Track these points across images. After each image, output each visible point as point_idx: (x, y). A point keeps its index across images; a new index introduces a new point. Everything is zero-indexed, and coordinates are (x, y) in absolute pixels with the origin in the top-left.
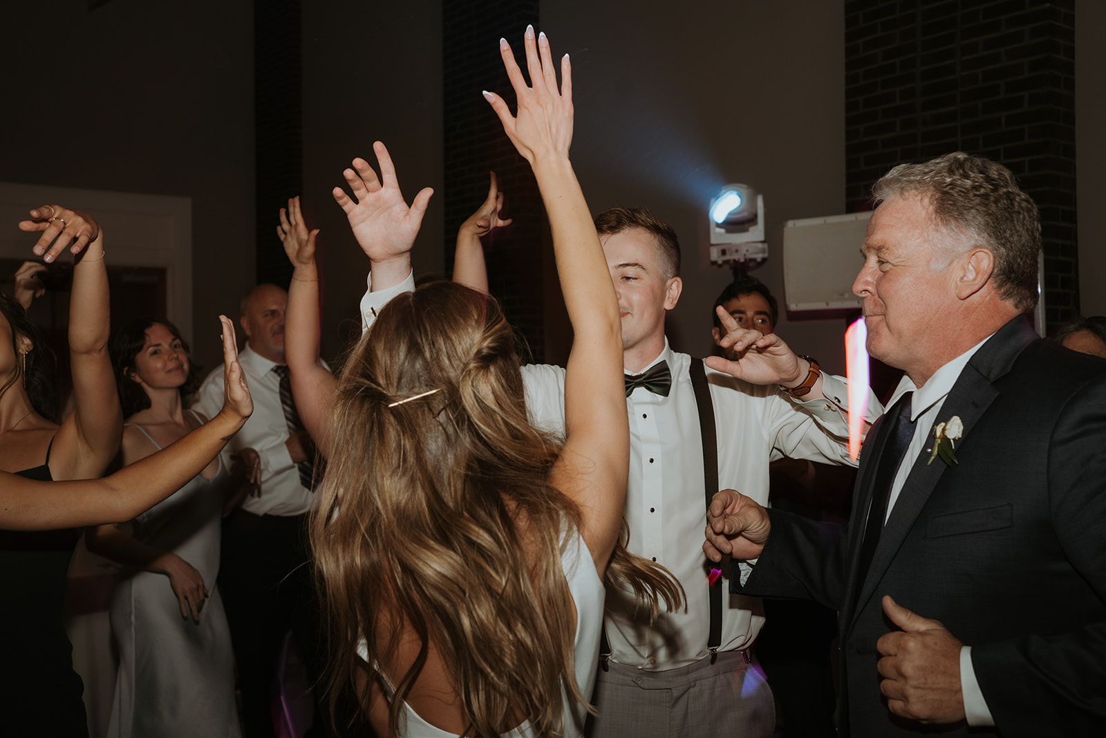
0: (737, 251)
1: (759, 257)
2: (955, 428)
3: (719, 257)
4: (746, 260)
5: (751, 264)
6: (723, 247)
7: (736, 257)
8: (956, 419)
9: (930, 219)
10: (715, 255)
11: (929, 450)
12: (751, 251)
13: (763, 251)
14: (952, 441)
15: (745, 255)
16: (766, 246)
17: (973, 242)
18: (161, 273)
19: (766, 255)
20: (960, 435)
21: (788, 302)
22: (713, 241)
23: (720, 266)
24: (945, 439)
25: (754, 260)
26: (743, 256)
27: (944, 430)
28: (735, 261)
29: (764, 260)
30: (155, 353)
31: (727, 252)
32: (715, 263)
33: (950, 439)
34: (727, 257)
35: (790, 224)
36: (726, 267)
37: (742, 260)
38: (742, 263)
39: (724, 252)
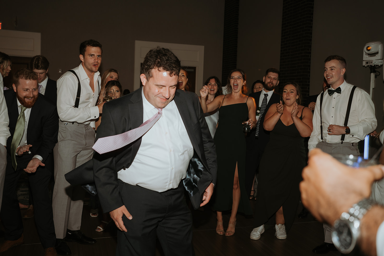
0: (371, 62)
3: (365, 64)
4: (375, 65)
5: (377, 67)
6: (367, 61)
7: (371, 64)
10: (364, 64)
12: (376, 62)
13: (381, 62)
18: (194, 68)
22: (364, 60)
23: (366, 67)
25: (378, 65)
26: (373, 64)
28: (371, 65)
29: (381, 65)
30: (210, 84)
32: (364, 66)
36: (368, 67)
38: (373, 66)
39: (367, 63)
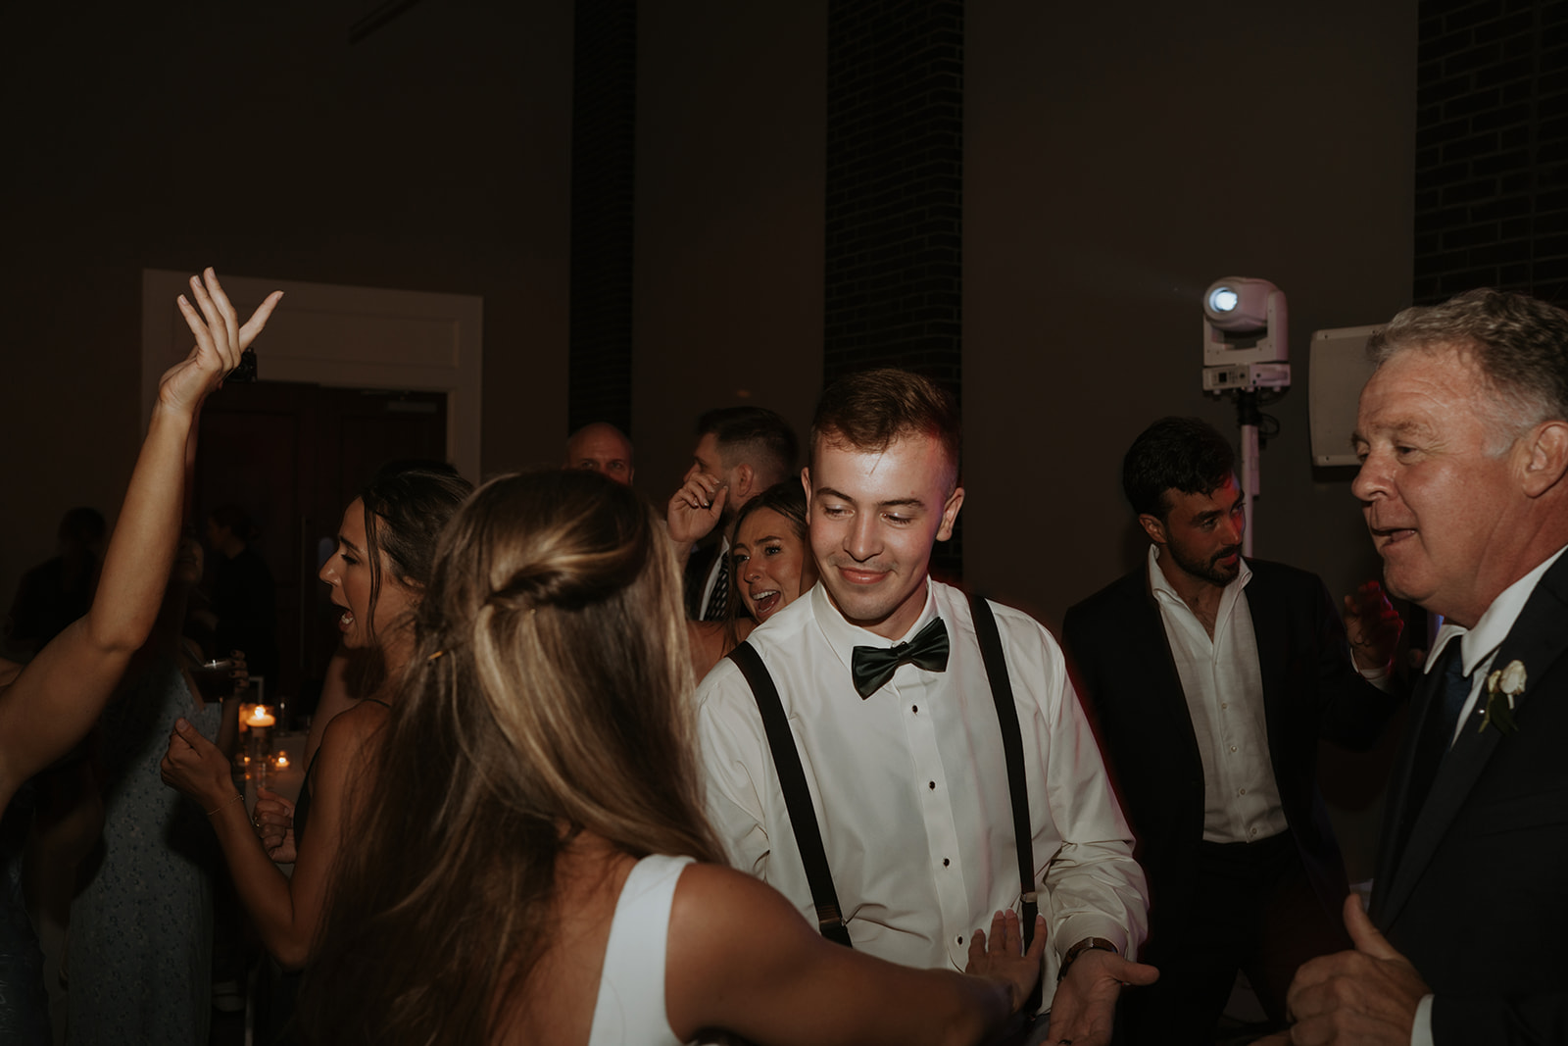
0: (1242, 376)
1: (1277, 385)
2: (1515, 678)
3: (1214, 385)
4: (1256, 389)
5: (1265, 396)
6: (1222, 370)
7: (1241, 384)
8: (1516, 666)
9: (1478, 381)
10: (1209, 381)
11: (1482, 711)
12: (1264, 375)
13: (1284, 376)
14: (1510, 698)
15: (1254, 382)
16: (1287, 368)
17: (1542, 413)
18: (440, 399)
19: (1287, 382)
20: (1522, 688)
21: (1314, 454)
22: (1207, 362)
23: (1217, 398)
24: (1501, 695)
25: (1270, 389)
26: (1251, 383)
27: (1499, 680)
28: (1239, 390)
29: (1285, 389)
31: (1228, 376)
32: (1210, 393)
33: (1506, 695)
34: (1228, 385)
35: (1320, 335)
36: (1227, 399)
37: (1251, 390)
38: (1251, 394)
39: (1223, 378)
